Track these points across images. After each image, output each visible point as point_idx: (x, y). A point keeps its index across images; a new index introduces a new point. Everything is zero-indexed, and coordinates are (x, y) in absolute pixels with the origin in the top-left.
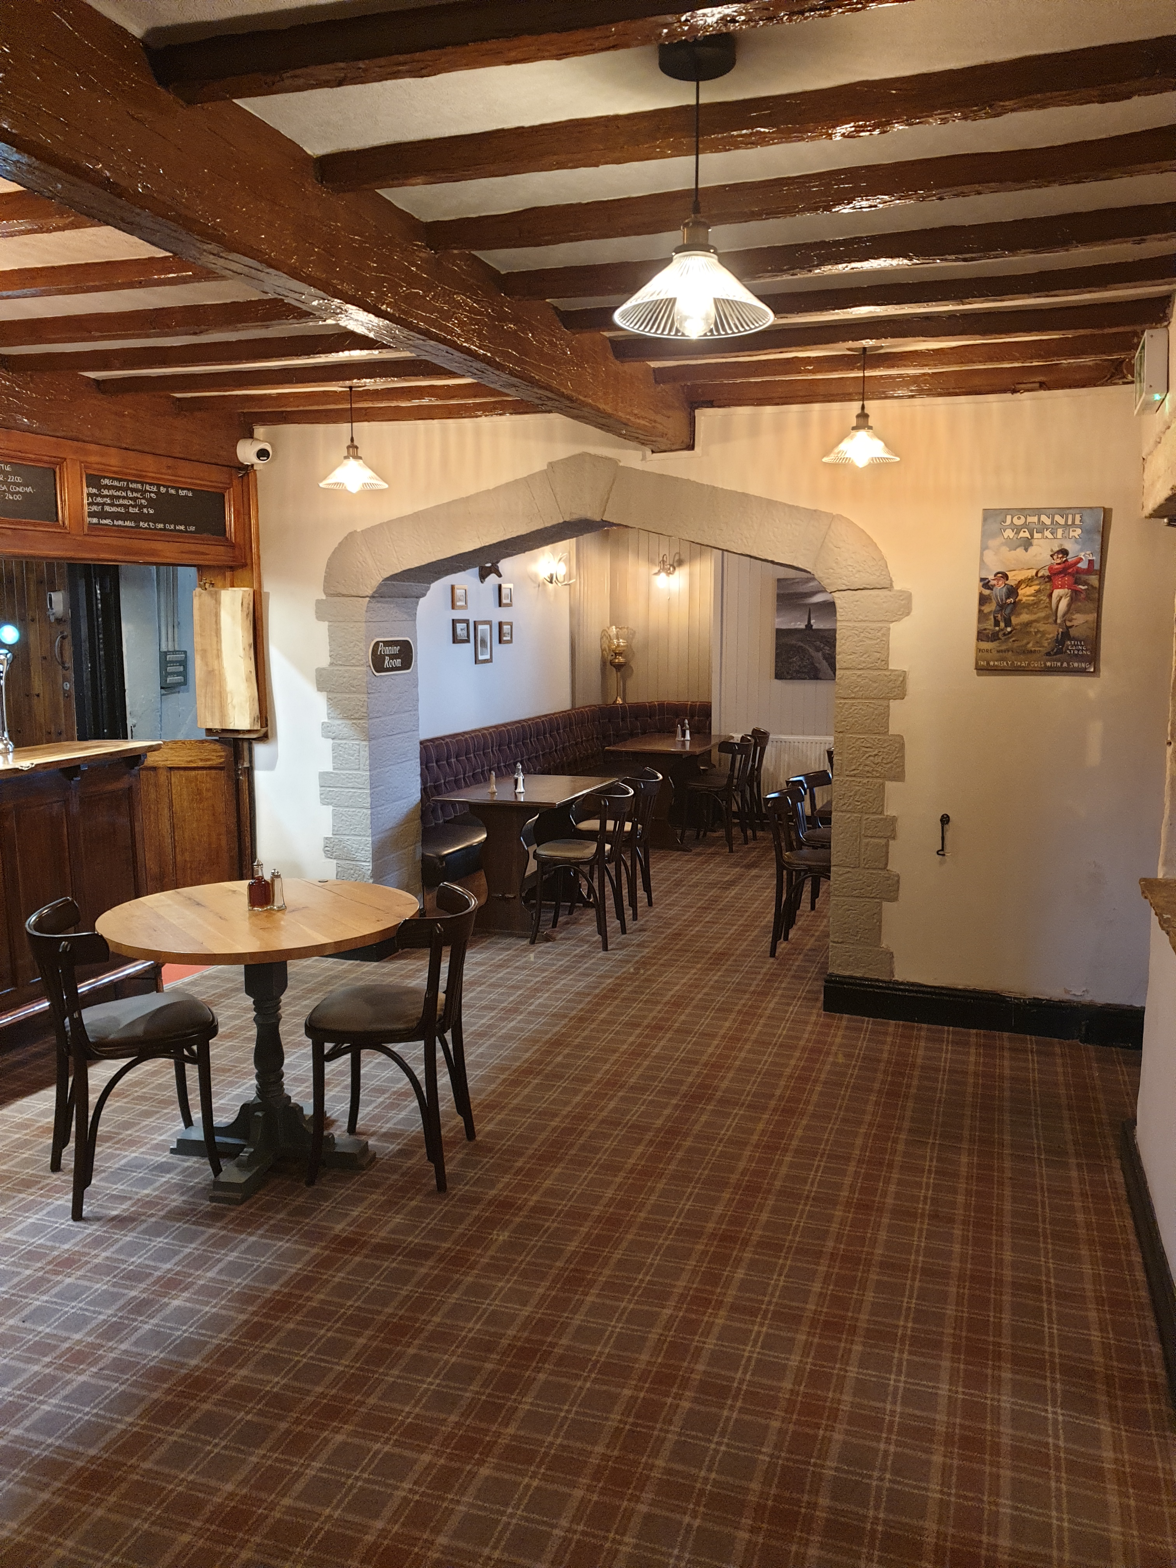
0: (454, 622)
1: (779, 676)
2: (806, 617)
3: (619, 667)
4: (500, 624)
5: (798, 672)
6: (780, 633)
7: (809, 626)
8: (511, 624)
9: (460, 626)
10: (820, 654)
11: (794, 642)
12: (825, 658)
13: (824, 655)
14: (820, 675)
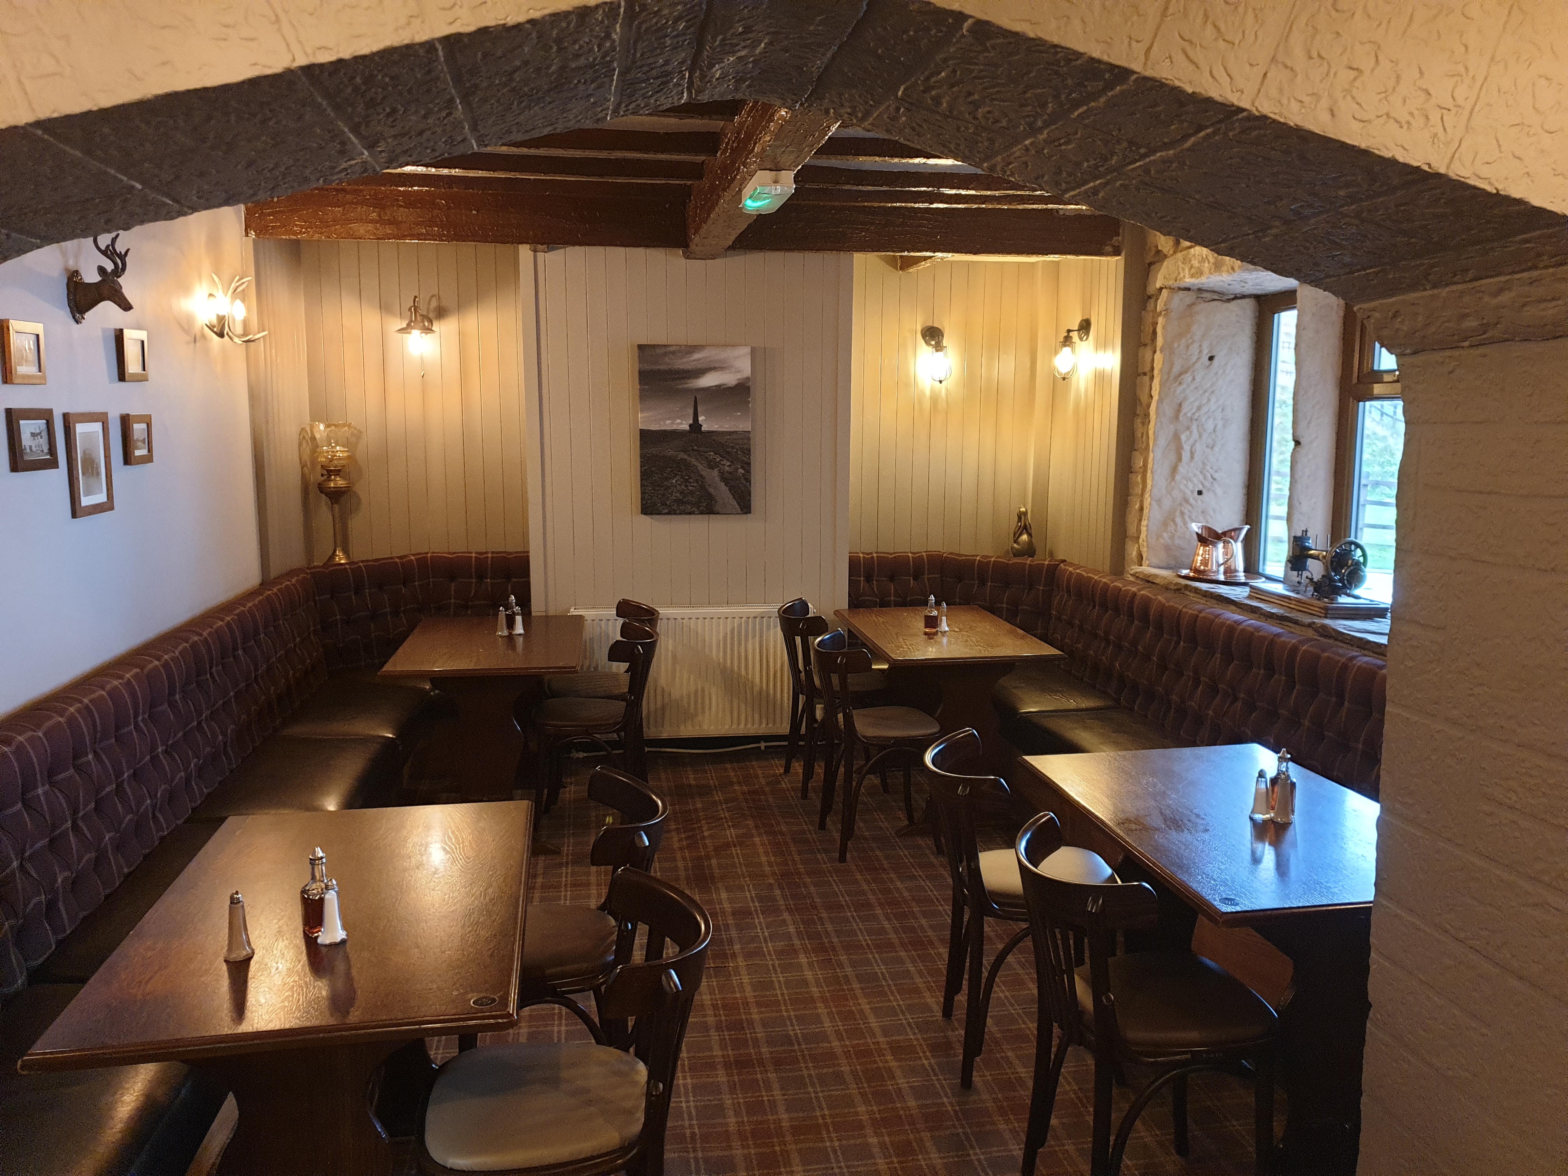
0: (12, 417)
1: (648, 509)
2: (691, 411)
3: (336, 496)
4: (126, 422)
5: (680, 502)
6: (647, 438)
7: (696, 426)
8: (147, 420)
9: (28, 428)
10: (715, 472)
11: (670, 453)
12: (724, 479)
13: (722, 473)
14: (717, 508)
